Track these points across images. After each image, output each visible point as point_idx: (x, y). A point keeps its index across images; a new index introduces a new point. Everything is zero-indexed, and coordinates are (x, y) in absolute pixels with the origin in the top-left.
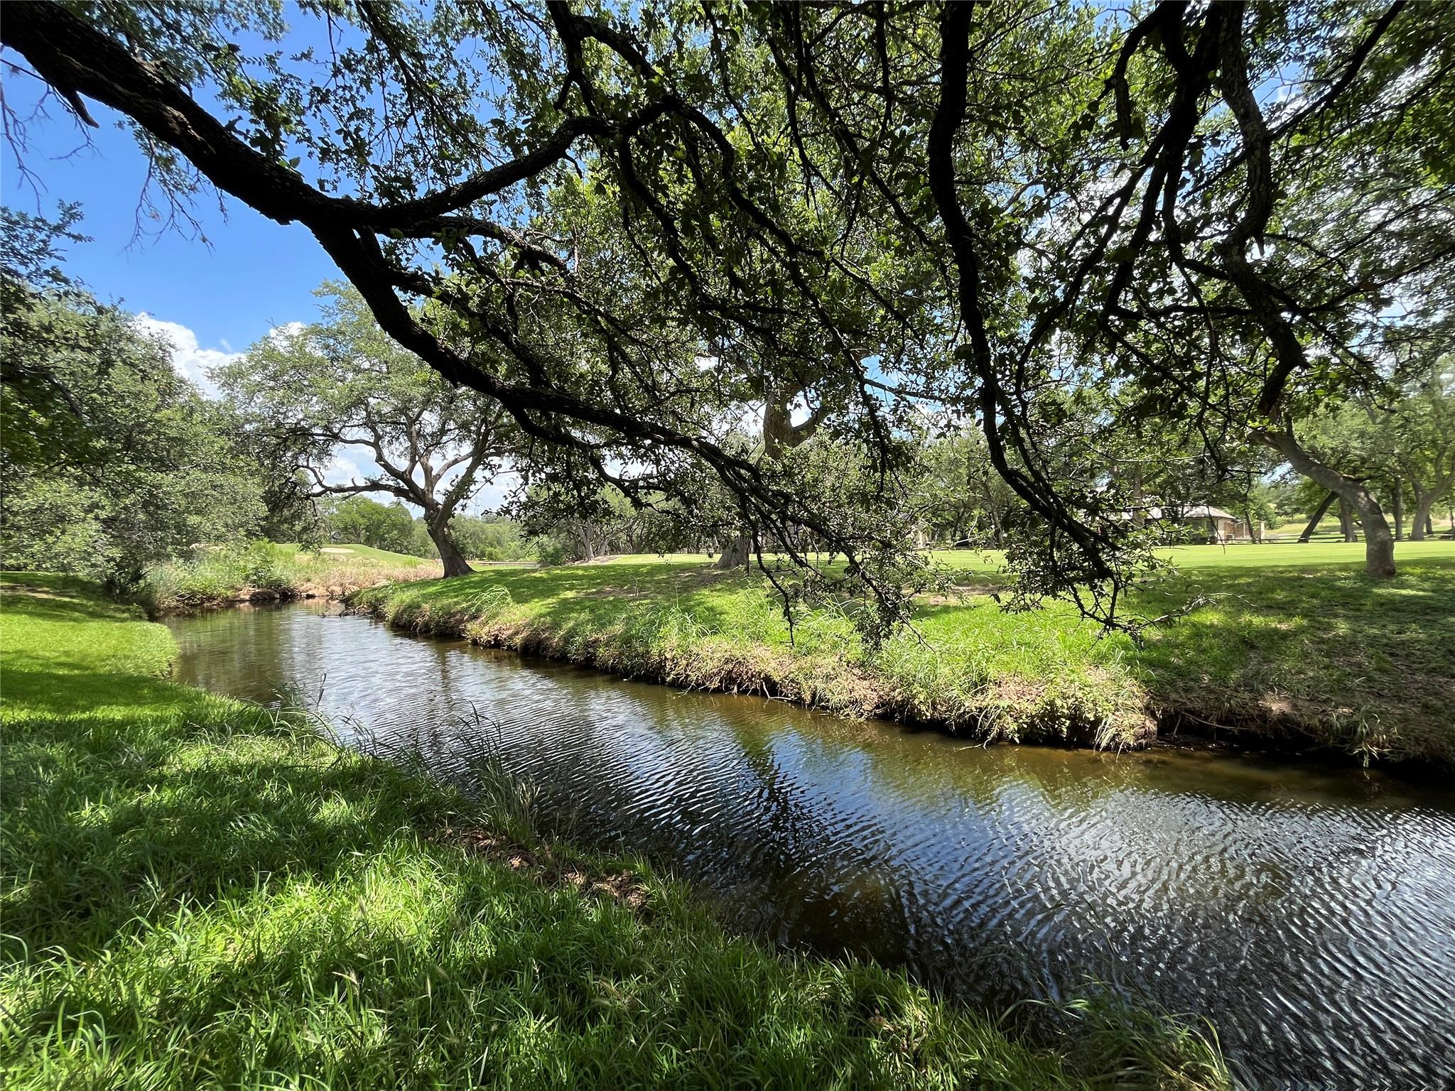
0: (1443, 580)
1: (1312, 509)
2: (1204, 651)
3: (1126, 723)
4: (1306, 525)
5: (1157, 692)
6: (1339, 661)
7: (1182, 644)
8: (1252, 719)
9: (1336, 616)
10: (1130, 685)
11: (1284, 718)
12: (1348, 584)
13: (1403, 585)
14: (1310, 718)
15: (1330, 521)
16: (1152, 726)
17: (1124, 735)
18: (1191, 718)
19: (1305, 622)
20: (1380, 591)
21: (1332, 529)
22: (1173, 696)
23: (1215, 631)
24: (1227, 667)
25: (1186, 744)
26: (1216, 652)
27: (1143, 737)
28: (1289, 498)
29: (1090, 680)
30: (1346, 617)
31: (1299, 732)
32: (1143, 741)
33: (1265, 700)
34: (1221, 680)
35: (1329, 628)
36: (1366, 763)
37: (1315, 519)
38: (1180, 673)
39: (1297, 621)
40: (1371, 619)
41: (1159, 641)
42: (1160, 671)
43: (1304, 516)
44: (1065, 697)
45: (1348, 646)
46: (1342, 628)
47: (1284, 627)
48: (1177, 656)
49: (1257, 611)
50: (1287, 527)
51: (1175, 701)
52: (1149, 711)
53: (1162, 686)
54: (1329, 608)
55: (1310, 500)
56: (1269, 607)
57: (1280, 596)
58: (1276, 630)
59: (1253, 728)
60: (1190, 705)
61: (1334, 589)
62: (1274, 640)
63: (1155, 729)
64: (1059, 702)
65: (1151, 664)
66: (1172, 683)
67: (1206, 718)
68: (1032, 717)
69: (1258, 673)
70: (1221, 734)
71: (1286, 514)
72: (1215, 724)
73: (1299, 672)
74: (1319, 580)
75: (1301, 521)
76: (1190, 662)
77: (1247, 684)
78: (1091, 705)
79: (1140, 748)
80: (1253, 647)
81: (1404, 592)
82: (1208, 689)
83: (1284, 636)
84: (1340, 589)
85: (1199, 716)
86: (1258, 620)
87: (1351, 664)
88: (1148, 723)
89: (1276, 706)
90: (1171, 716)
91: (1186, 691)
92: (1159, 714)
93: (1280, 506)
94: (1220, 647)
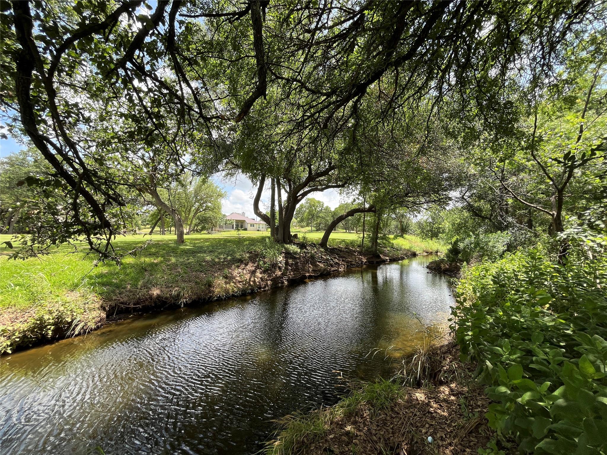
0: (195, 243)
1: (153, 224)
2: (128, 275)
3: (90, 317)
4: (150, 230)
5: (106, 297)
6: (173, 272)
7: (117, 273)
8: (147, 300)
9: (171, 256)
10: (92, 297)
11: (158, 296)
12: (172, 245)
13: (186, 245)
14: (167, 294)
15: (157, 229)
16: (104, 315)
17: (89, 324)
18: (122, 306)
19: (162, 259)
20: (182, 247)
21: (157, 231)
22: (114, 298)
23: (132, 266)
24: (137, 280)
25: (120, 319)
26: (132, 274)
27: (99, 322)
28: (145, 220)
29: (68, 299)
30: (174, 257)
31: (162, 300)
32: (100, 324)
33: (151, 291)
34: (135, 286)
35: (169, 260)
36: (182, 306)
37: (153, 228)
38: (117, 286)
39: (160, 259)
40: (181, 255)
41: (107, 273)
42: (108, 287)
43: (149, 226)
44: (50, 313)
45: (175, 266)
46: (173, 260)
47: (156, 261)
48: (116, 279)
49: (146, 256)
50: (144, 230)
51: (115, 300)
52: (103, 308)
53: (109, 293)
54: (168, 254)
55: (151, 221)
56: (150, 254)
57: (153, 250)
58: (153, 263)
59: (147, 303)
60: (122, 300)
61: (169, 247)
62: (153, 266)
63: (105, 316)
64: (46, 317)
65: (103, 284)
66: (113, 292)
67: (129, 304)
68: (24, 331)
69: (149, 280)
70: (135, 309)
71: (144, 225)
72: (132, 306)
73: (162, 278)
74: (164, 244)
75: (148, 228)
76: (122, 281)
77: (145, 286)
78: (69, 313)
79: (98, 328)
80: (146, 270)
81: (187, 247)
82: (130, 291)
83: (156, 265)
84: (171, 247)
85: (126, 304)
86: (147, 260)
87: (176, 272)
88: (102, 314)
89: (156, 292)
90: (113, 307)
91: (120, 294)
92: (107, 309)
93: (142, 222)
94: (133, 272)
